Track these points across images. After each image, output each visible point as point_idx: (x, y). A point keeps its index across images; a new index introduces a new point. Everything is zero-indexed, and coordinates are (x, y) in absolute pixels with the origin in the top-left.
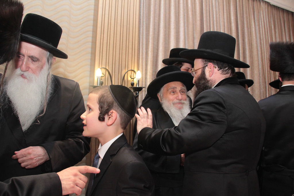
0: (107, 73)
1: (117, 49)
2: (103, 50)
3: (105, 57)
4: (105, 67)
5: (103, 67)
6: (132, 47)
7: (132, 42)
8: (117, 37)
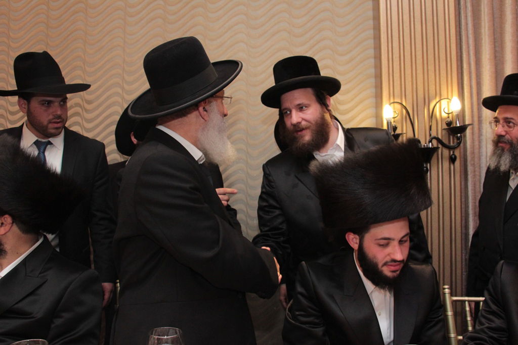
0: (404, 111)
1: (417, 65)
2: (394, 70)
3: (399, 82)
4: (400, 102)
5: (396, 101)
6: (445, 58)
7: (444, 47)
8: (416, 44)
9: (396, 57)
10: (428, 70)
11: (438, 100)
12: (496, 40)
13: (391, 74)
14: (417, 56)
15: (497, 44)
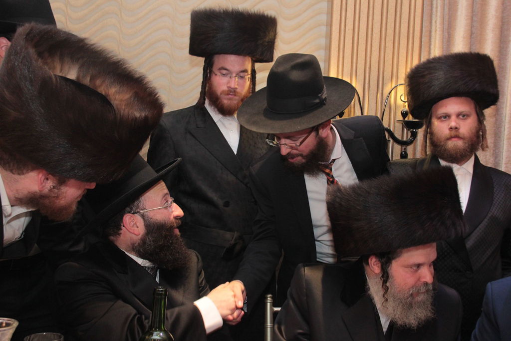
2: (346, 45)
6: (406, 35)
7: (407, 21)
8: (375, 15)
9: (349, 30)
10: (385, 47)
11: (394, 85)
12: (474, 13)
13: (341, 49)
14: (374, 29)
15: (475, 19)
